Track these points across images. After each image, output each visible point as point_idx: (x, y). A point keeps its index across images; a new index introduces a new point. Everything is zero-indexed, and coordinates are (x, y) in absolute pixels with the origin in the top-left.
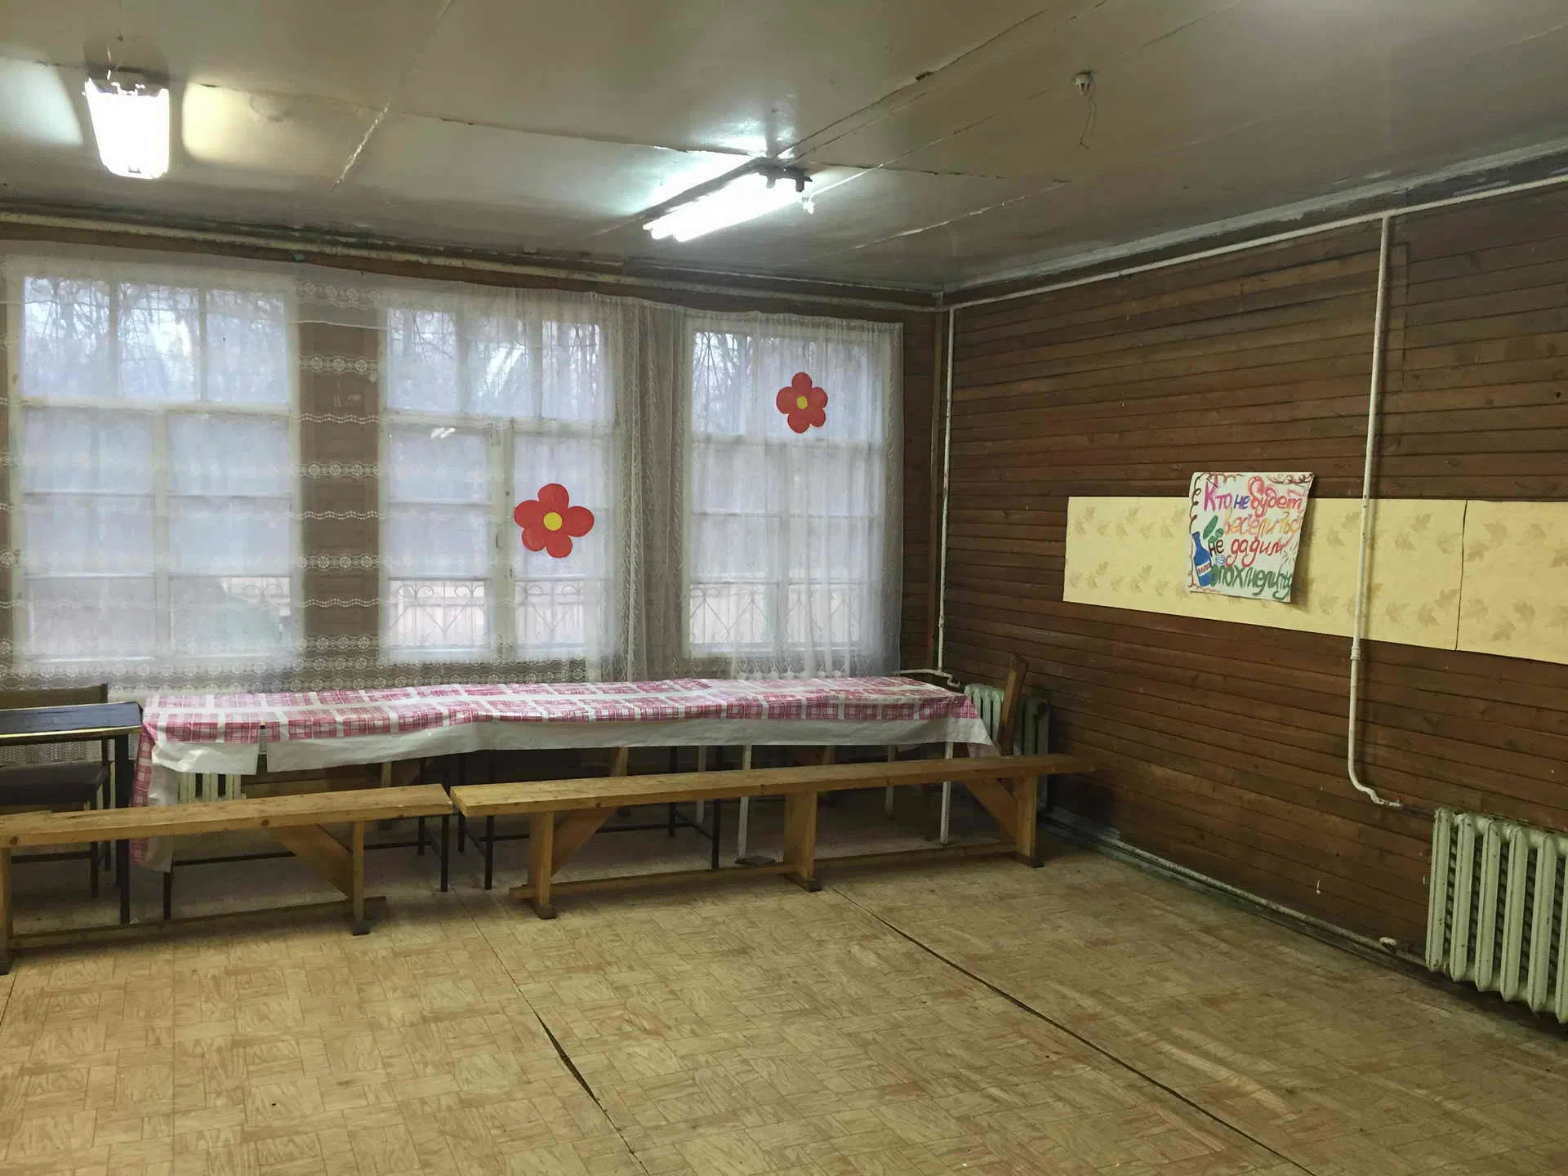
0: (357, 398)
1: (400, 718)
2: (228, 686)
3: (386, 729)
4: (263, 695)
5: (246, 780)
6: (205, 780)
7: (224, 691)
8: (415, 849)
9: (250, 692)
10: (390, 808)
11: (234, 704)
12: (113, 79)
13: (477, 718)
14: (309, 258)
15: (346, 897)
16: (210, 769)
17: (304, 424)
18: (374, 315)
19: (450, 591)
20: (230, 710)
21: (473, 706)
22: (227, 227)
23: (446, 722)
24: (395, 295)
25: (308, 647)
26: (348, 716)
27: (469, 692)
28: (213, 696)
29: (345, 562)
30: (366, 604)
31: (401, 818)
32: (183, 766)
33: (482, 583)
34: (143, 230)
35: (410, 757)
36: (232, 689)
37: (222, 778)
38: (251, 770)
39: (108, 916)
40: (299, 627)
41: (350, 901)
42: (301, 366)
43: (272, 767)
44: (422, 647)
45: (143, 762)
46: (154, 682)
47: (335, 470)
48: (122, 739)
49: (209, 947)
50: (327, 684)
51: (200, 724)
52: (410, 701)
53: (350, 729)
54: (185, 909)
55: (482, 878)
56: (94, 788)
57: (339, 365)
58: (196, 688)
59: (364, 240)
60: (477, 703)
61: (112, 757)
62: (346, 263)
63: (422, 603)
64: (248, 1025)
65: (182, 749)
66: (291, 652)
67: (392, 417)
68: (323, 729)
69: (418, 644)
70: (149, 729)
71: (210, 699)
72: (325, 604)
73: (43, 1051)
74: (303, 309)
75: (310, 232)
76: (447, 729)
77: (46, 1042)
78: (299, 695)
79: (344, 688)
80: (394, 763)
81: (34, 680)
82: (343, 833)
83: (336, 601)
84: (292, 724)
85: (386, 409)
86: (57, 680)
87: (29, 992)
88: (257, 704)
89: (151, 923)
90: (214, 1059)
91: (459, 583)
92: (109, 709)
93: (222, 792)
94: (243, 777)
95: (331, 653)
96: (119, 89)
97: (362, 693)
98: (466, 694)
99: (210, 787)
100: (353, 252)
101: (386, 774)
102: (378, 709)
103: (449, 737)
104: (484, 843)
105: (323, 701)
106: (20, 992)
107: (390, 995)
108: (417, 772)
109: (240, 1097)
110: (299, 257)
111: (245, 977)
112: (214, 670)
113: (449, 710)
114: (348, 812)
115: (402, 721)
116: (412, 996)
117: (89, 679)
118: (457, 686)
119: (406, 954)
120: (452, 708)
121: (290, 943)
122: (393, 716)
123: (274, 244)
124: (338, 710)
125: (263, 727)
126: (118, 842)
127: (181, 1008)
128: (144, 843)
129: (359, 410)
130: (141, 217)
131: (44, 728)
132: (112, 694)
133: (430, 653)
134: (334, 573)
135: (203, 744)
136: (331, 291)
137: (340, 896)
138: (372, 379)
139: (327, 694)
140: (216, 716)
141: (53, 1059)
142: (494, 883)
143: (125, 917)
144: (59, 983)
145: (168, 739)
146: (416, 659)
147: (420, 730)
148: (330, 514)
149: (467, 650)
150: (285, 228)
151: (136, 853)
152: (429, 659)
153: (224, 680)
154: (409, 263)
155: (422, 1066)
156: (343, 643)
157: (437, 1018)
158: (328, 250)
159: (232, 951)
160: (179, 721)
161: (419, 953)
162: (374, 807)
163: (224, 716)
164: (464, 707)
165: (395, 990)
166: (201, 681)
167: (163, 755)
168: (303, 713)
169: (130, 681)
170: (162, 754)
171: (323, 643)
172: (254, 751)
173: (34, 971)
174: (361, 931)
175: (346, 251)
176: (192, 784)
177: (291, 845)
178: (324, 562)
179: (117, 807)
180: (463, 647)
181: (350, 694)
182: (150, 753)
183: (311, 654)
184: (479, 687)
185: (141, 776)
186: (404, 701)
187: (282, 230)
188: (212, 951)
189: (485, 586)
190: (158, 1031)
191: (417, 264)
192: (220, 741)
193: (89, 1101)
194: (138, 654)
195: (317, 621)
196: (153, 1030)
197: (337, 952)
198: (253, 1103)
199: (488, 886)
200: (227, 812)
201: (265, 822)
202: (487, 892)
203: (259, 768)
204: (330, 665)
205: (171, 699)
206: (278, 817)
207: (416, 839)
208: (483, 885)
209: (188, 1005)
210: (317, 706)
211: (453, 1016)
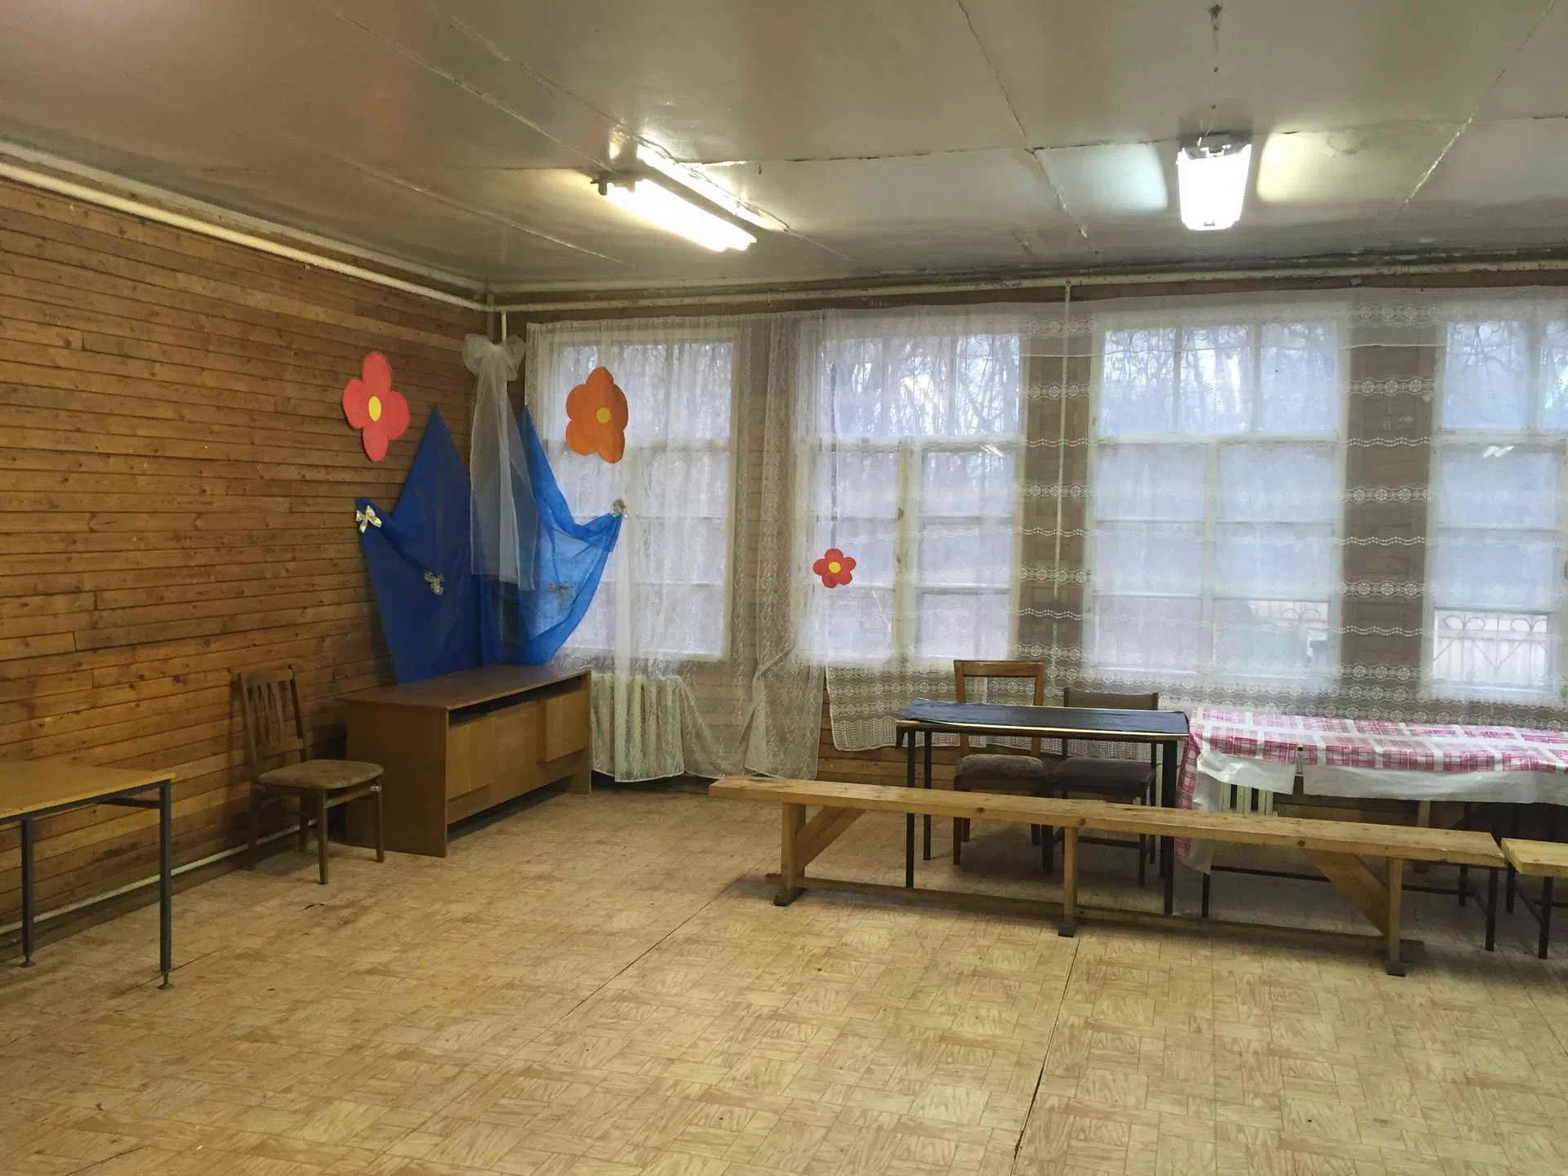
0: (1409, 419)
1: (1446, 756)
2: (1264, 705)
3: (1429, 766)
4: (1300, 717)
5: (1278, 798)
6: (1239, 793)
7: (1260, 709)
8: (1456, 897)
9: (1285, 713)
10: (1433, 850)
11: (1272, 724)
12: (1202, 146)
13: (1536, 767)
14: (1366, 281)
15: (1381, 934)
16: (1246, 783)
17: (1352, 450)
18: (1432, 332)
19: (1505, 624)
20: (1269, 729)
21: (1530, 753)
22: (1287, 262)
23: (1499, 767)
24: (1457, 308)
25: (1344, 674)
26: (1389, 749)
27: (1526, 737)
28: (1252, 714)
29: (1387, 589)
30: (1409, 634)
31: (1444, 863)
32: (1225, 777)
33: (1545, 617)
34: (1209, 276)
35: (1458, 799)
36: (1267, 708)
37: (1255, 792)
38: (1287, 788)
39: (1153, 904)
40: (1336, 653)
41: (1385, 937)
42: (1352, 391)
43: (1309, 789)
44: (1470, 683)
45: (1189, 768)
46: (1197, 695)
47: (1381, 495)
48: (1170, 745)
49: (1243, 954)
50: (1363, 714)
51: (1240, 739)
52: (1454, 740)
53: (1389, 762)
54: (1222, 912)
55: (1536, 946)
56: (1144, 785)
57: (1391, 387)
58: (1234, 704)
59: (1425, 255)
60: (1536, 749)
61: (1160, 760)
62: (1406, 281)
63: (1470, 634)
64: (1282, 1036)
65: (1222, 761)
66: (1326, 678)
67: (1445, 437)
68: (1360, 758)
69: (1465, 680)
70: (1196, 739)
71: (1249, 716)
72: (1363, 631)
73: (1102, 1012)
74: (1357, 334)
75: (1368, 255)
76: (1501, 774)
77: (1105, 1005)
78: (1335, 721)
79: (1380, 719)
80: (1433, 803)
81: (1098, 685)
82: (1380, 866)
83: (1376, 629)
84: (1329, 749)
85: (1440, 429)
86: (1115, 686)
87: (1090, 957)
88: (1293, 725)
89: (1191, 919)
90: (1251, 1059)
91: (1516, 616)
92: (1161, 716)
93: (1254, 807)
94: (1275, 794)
95: (1369, 682)
96: (1208, 153)
97: (1402, 725)
98: (1522, 739)
99: (1244, 800)
100: (1413, 269)
101: (1424, 812)
102: (1420, 744)
103: (1505, 784)
104: (1539, 907)
105: (1360, 730)
106: (1082, 955)
107: (1429, 1045)
108: (1461, 817)
109: (1277, 1105)
110: (1354, 282)
111: (1279, 990)
112: (1252, 688)
113: (1503, 754)
114: (1387, 847)
115: (1447, 760)
116: (1454, 1053)
117: (1142, 688)
118: (1511, 730)
119: (1449, 1007)
120: (1507, 752)
121: (1322, 967)
122: (1438, 754)
123: (1332, 272)
124: (1376, 740)
125: (1300, 749)
126: (1163, 837)
127: (1220, 1005)
128: (1187, 842)
129: (1410, 432)
130: (1207, 264)
131: (1107, 727)
132: (1161, 703)
133: (1479, 691)
134: (1376, 600)
135: (1245, 759)
136: (1387, 313)
137: (1376, 932)
138: (1427, 399)
139: (1364, 723)
140: (1255, 732)
141: (1112, 1020)
142: (1550, 953)
143: (1168, 908)
144: (1114, 955)
145: (1212, 750)
146: (1462, 697)
147: (1467, 772)
148: (1373, 540)
149: (1524, 690)
150: (1344, 255)
151: (1180, 851)
152: (1477, 697)
153: (1260, 700)
154: (1475, 272)
155: (1466, 1128)
156: (1381, 672)
157: (1484, 1083)
158: (1385, 271)
159: (1265, 963)
160: (1222, 734)
161: (1462, 1009)
162: (1413, 846)
163: (1263, 735)
164: (1520, 753)
165: (1434, 1041)
166: (1239, 698)
167: (1206, 764)
168: (1339, 739)
169: (1176, 692)
170: (1206, 762)
171: (1360, 671)
172: (1291, 771)
173: (1094, 939)
174: (1397, 971)
175: (1405, 269)
176: (1227, 793)
177: (1326, 870)
178: (1364, 589)
179: (1163, 806)
180: (1518, 686)
181: (1389, 725)
182: (1196, 760)
183: (1347, 681)
184: (1539, 733)
185: (1187, 781)
186: (1448, 739)
187: (1339, 257)
188: (1246, 958)
189: (1547, 620)
190: (1199, 1020)
191: (1485, 273)
192: (1259, 757)
193: (1142, 1066)
194: (1185, 668)
195: (1354, 649)
196: (1195, 1019)
197: (1371, 987)
198: (1290, 1113)
199: (1543, 954)
200: (1264, 826)
201: (1302, 843)
202: (1540, 960)
203: (1295, 788)
204: (1367, 694)
205: (1214, 712)
206: (1313, 839)
207: (1456, 887)
208: (1536, 952)
209: (1225, 1003)
210: (1354, 734)
211: (1501, 1085)
